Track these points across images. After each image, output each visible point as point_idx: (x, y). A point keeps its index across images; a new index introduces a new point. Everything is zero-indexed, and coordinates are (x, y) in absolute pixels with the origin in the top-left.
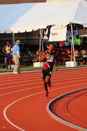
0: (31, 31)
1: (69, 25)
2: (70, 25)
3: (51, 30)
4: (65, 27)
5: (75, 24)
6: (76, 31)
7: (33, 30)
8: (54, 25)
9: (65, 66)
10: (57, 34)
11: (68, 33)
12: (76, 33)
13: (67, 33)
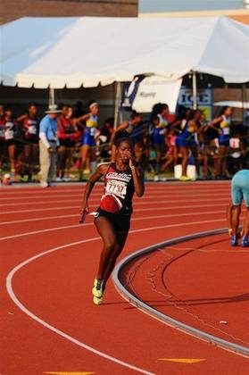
0: (95, 85)
1: (187, 75)
2: (190, 77)
3: (141, 84)
4: (178, 79)
5: (204, 75)
6: (208, 92)
7: (100, 84)
8: (153, 74)
11: (188, 95)
12: (206, 96)
13: (184, 96)
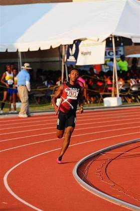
0: (49, 48)
1: (109, 38)
2: (110, 39)
3: (80, 46)
4: (103, 41)
5: (119, 37)
6: (121, 49)
7: (51, 46)
8: (86, 39)
9: (103, 105)
10: (90, 53)
11: (108, 51)
13: (106, 52)
